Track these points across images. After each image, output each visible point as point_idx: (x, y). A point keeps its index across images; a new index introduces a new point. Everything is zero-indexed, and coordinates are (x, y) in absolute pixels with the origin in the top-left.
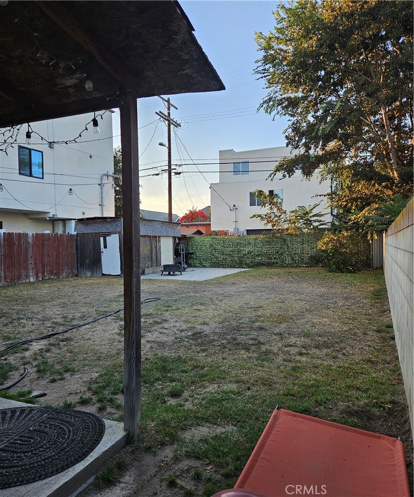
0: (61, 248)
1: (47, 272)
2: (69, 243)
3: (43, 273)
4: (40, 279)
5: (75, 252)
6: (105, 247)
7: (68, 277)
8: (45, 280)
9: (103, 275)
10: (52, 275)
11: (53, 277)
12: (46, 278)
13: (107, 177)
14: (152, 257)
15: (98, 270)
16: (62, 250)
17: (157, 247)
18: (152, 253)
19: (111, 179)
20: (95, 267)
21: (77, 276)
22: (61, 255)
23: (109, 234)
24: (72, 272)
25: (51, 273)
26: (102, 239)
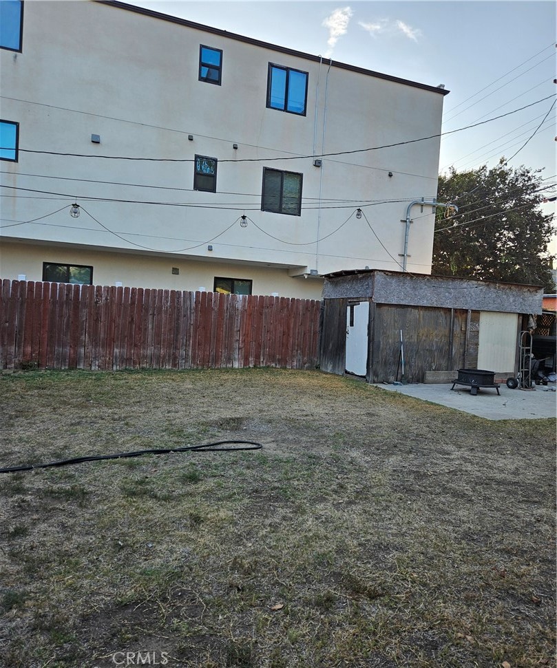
0: (293, 320)
1: (264, 356)
2: (309, 314)
3: (257, 357)
4: (251, 366)
5: (318, 329)
6: (352, 324)
7: (301, 368)
8: (260, 368)
9: (346, 372)
10: (273, 362)
11: (273, 365)
12: (261, 365)
13: (420, 207)
14: (450, 351)
15: (340, 363)
16: (295, 324)
17: (468, 333)
18: (450, 344)
19: (429, 211)
20: (338, 357)
21: (318, 368)
22: (291, 331)
23: (357, 303)
24: (311, 362)
25: (272, 358)
26: (349, 308)
